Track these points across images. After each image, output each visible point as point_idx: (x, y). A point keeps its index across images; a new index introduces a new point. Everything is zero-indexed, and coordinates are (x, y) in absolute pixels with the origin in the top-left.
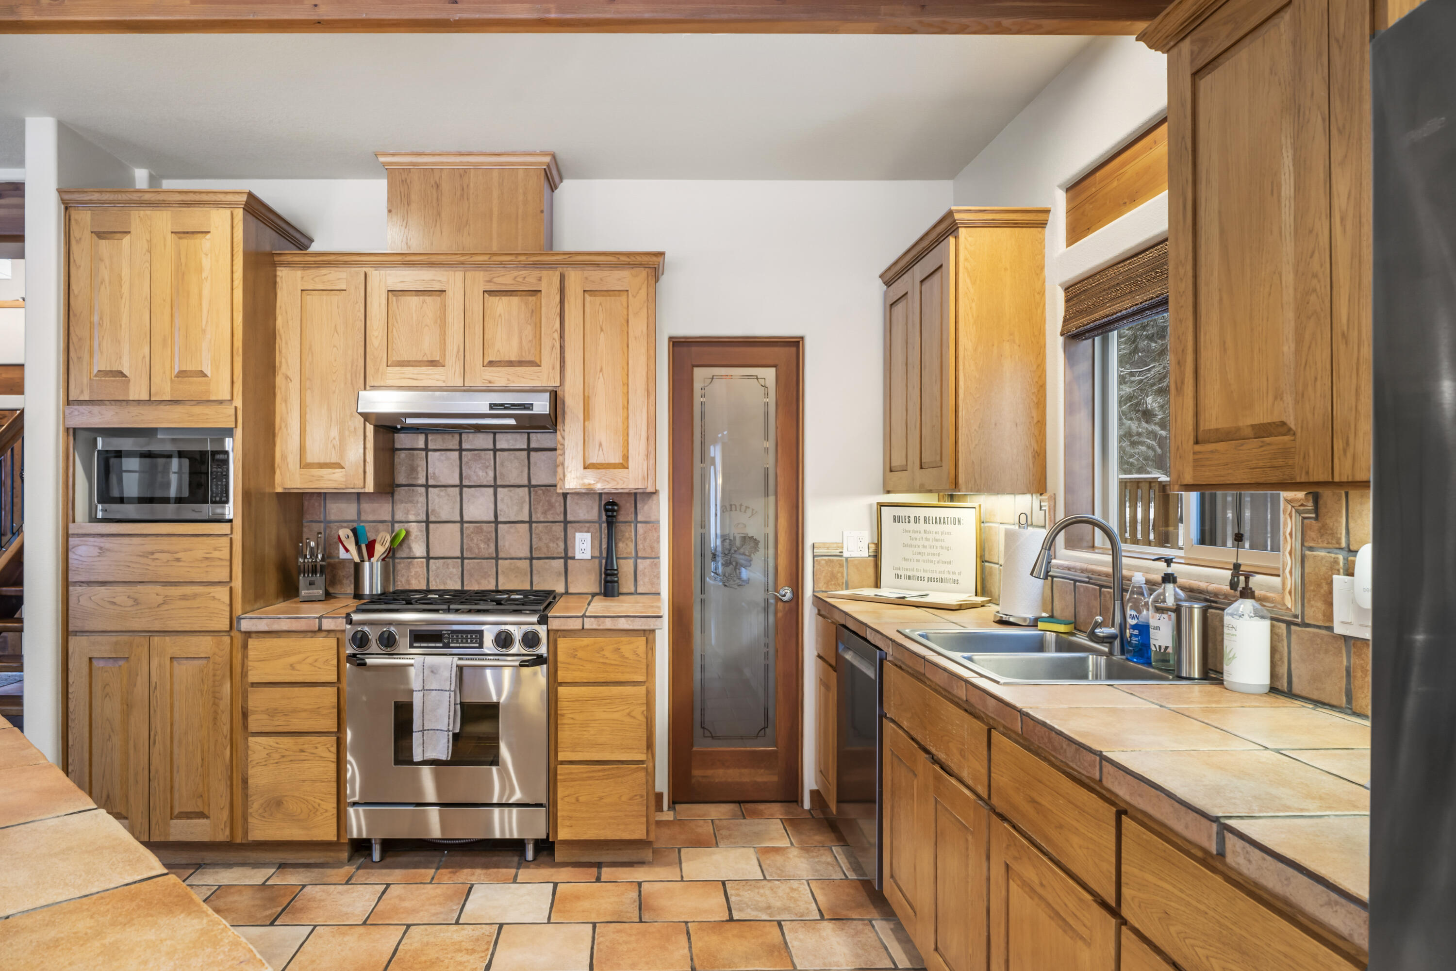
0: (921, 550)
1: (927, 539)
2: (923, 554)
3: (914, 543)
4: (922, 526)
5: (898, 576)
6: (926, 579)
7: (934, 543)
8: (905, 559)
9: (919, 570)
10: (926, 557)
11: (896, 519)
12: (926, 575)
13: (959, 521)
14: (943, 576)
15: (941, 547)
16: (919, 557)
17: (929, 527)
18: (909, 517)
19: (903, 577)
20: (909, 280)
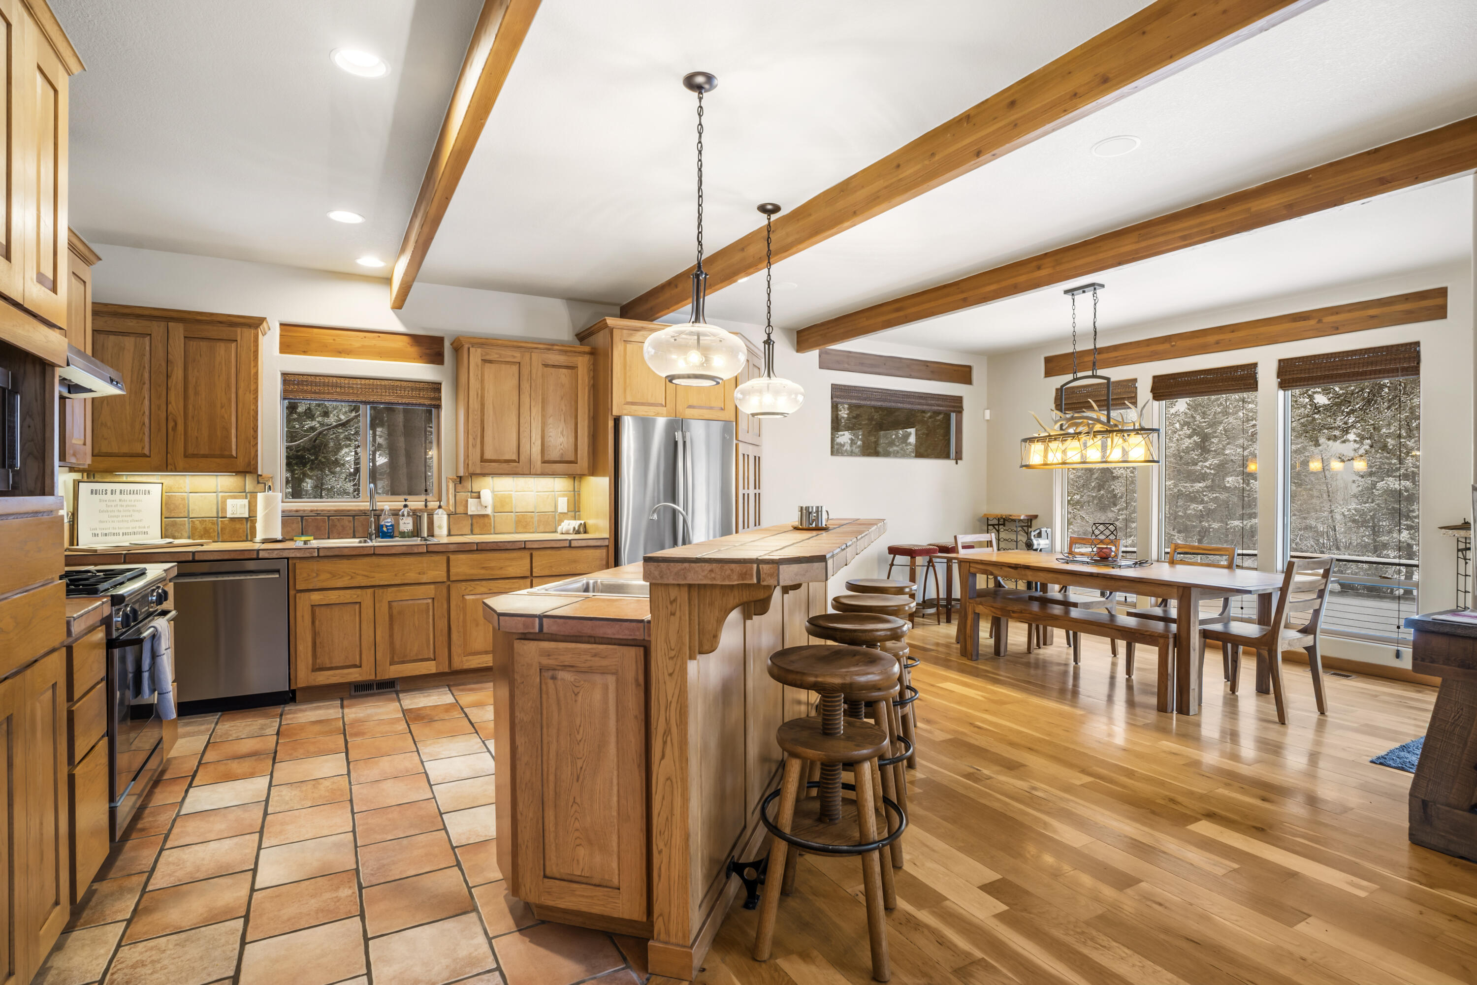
0: (116, 514)
1: (122, 506)
2: (118, 517)
3: (109, 509)
4: (117, 496)
5: (95, 535)
6: (121, 534)
7: (127, 508)
8: (101, 522)
9: (114, 528)
10: (120, 519)
11: (93, 492)
12: (121, 532)
13: (149, 492)
14: (135, 530)
15: (134, 511)
16: (115, 519)
17: (123, 497)
18: (106, 490)
19: (100, 535)
20: (157, 329)
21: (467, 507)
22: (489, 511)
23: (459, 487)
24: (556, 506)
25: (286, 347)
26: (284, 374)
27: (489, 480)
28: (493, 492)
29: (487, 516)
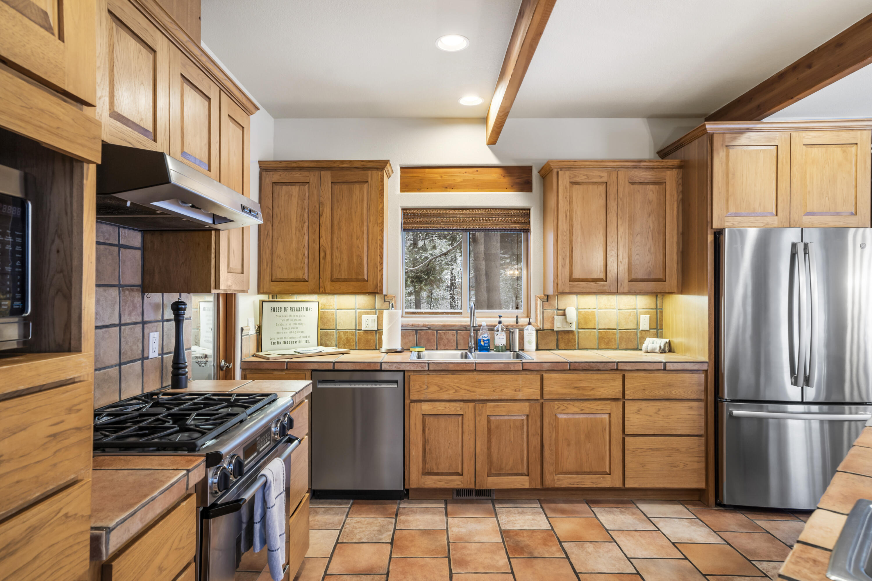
0: (288, 326)
1: (291, 320)
2: (288, 329)
3: (283, 323)
4: (288, 313)
5: (274, 343)
6: (291, 342)
7: (295, 322)
8: (277, 333)
9: (286, 338)
10: (290, 330)
11: (273, 310)
12: (290, 340)
13: (310, 309)
14: (300, 339)
15: (299, 324)
16: (287, 331)
17: (292, 313)
18: (281, 308)
19: (276, 343)
20: (313, 177)
21: (553, 323)
22: (574, 328)
23: (546, 304)
24: (638, 324)
25: (405, 187)
26: (403, 209)
27: (574, 298)
28: (577, 309)
29: (572, 332)
